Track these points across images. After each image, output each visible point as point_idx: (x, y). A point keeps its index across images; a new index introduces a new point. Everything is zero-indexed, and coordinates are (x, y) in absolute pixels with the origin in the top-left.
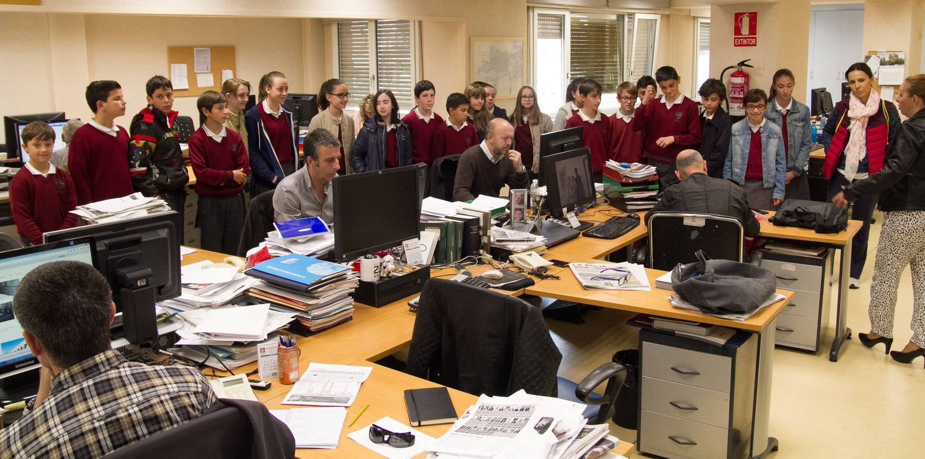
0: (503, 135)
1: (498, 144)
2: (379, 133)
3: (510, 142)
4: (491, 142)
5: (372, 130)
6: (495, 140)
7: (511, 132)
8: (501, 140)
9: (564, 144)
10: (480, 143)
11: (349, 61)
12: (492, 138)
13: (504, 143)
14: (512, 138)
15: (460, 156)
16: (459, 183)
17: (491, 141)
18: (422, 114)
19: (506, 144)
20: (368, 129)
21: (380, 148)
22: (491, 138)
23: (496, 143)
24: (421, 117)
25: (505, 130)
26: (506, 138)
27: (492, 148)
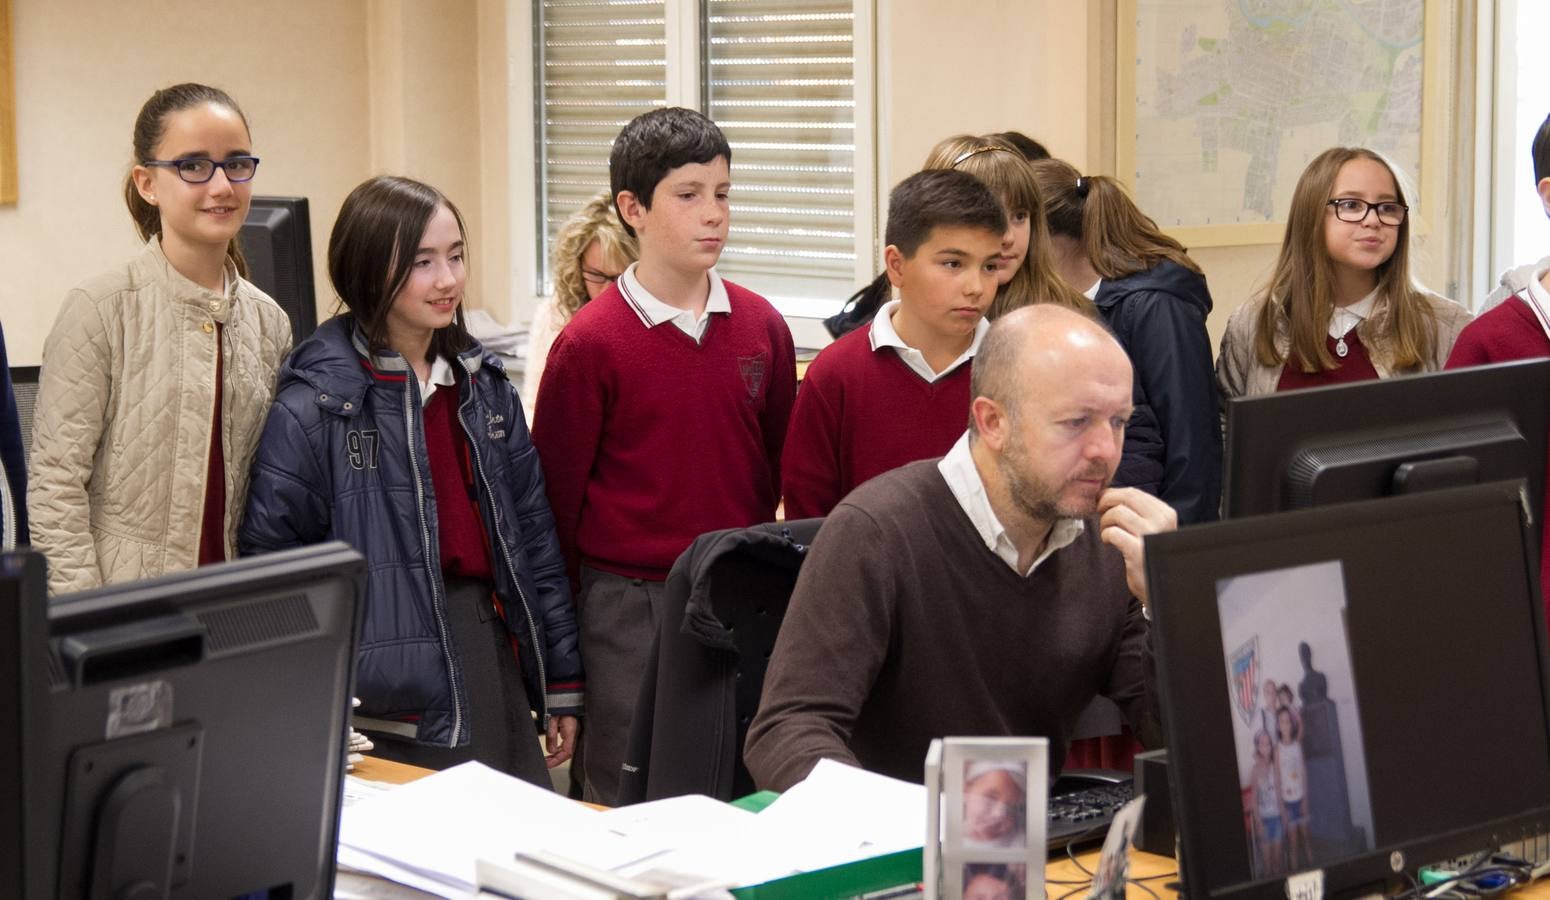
0: (1065, 403)
1: (1037, 454)
2: (384, 417)
3: (1109, 444)
4: (997, 445)
5: (348, 407)
6: (1019, 429)
7: (1110, 382)
8: (1052, 434)
9: (1394, 464)
10: (944, 448)
11: (597, 54)
12: (1002, 422)
13: (1071, 450)
14: (1116, 421)
15: (817, 527)
16: (785, 682)
17: (996, 438)
18: (661, 297)
19: (1082, 454)
20: (324, 399)
21: (400, 496)
22: (993, 419)
23: (1023, 450)
24: (654, 310)
25: (1078, 368)
26: (1082, 422)
27: (1001, 482)
